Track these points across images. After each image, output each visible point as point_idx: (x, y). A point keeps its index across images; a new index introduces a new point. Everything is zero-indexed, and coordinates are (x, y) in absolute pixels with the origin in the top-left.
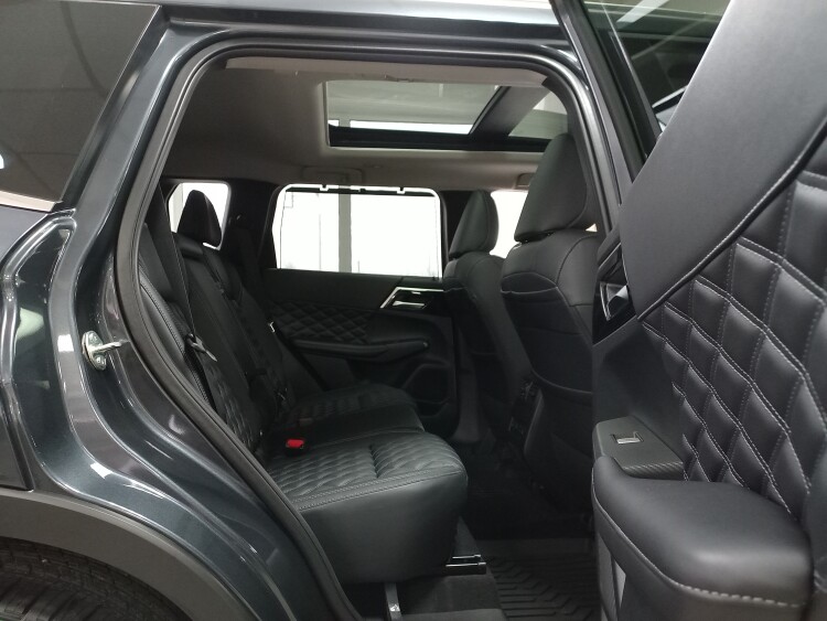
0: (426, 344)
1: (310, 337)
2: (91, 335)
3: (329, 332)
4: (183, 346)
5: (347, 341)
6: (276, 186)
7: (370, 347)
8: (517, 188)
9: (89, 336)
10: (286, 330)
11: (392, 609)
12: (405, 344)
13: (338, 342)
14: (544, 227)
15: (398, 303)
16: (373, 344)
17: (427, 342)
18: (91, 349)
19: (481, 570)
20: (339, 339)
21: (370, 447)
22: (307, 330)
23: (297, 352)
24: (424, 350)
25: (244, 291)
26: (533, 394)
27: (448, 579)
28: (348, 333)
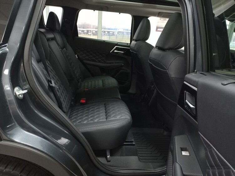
0: (123, 64)
1: (88, 60)
2: (17, 88)
3: (94, 58)
4: (47, 84)
5: (100, 62)
6: (78, 10)
7: (107, 64)
8: (158, 17)
9: (16, 89)
10: (81, 57)
11: (108, 157)
12: (117, 64)
13: (97, 62)
14: (166, 47)
15: (116, 51)
16: (107, 63)
17: (124, 64)
18: (17, 93)
19: (134, 145)
20: (97, 60)
21: (105, 104)
22: (87, 57)
23: (84, 64)
24: (122, 66)
25: (68, 44)
26: (154, 89)
27: (124, 147)
28: (100, 59)
